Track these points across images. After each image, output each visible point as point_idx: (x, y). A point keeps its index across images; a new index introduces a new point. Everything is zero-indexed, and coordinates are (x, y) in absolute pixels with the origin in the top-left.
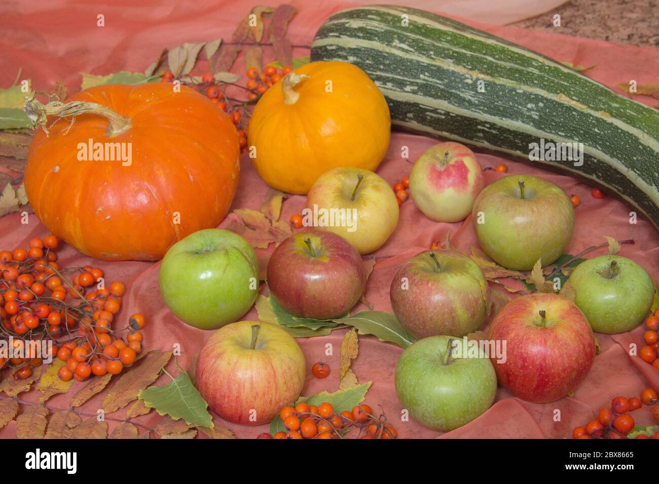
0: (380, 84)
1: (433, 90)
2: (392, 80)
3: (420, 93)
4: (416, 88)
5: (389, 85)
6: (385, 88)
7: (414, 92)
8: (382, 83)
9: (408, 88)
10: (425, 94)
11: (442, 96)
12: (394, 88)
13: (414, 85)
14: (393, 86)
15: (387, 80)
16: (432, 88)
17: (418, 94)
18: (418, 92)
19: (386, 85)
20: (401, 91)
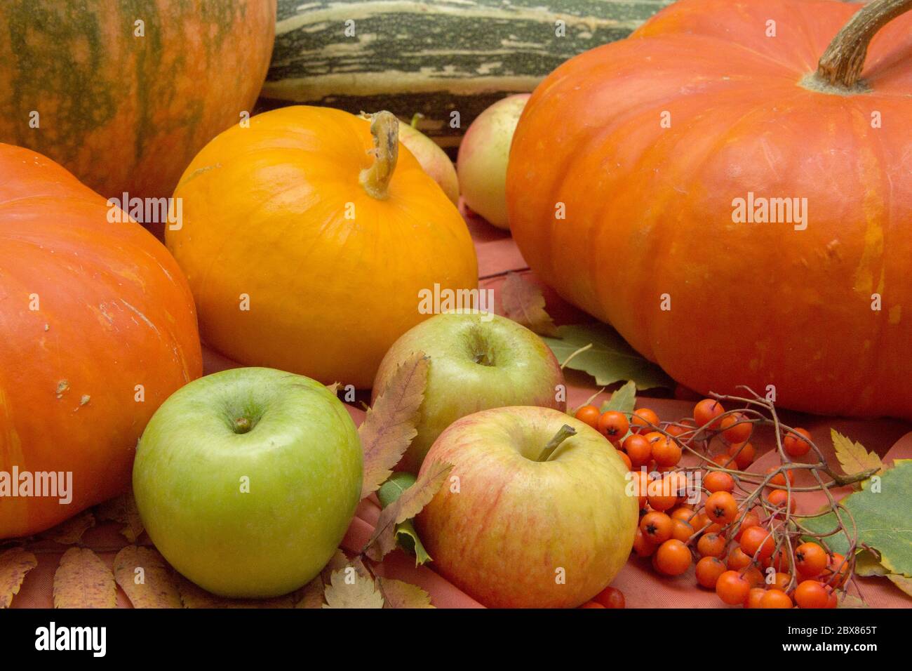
0: (433, 71)
1: (530, 62)
2: (453, 60)
3: (507, 72)
4: (498, 65)
5: (449, 70)
6: (442, 77)
7: (496, 73)
8: (434, 69)
9: (484, 69)
10: (517, 73)
11: (547, 69)
12: (458, 74)
13: (494, 61)
14: (456, 70)
15: (443, 61)
16: (527, 58)
17: (504, 75)
18: (504, 70)
19: (443, 70)
20: (472, 75)
